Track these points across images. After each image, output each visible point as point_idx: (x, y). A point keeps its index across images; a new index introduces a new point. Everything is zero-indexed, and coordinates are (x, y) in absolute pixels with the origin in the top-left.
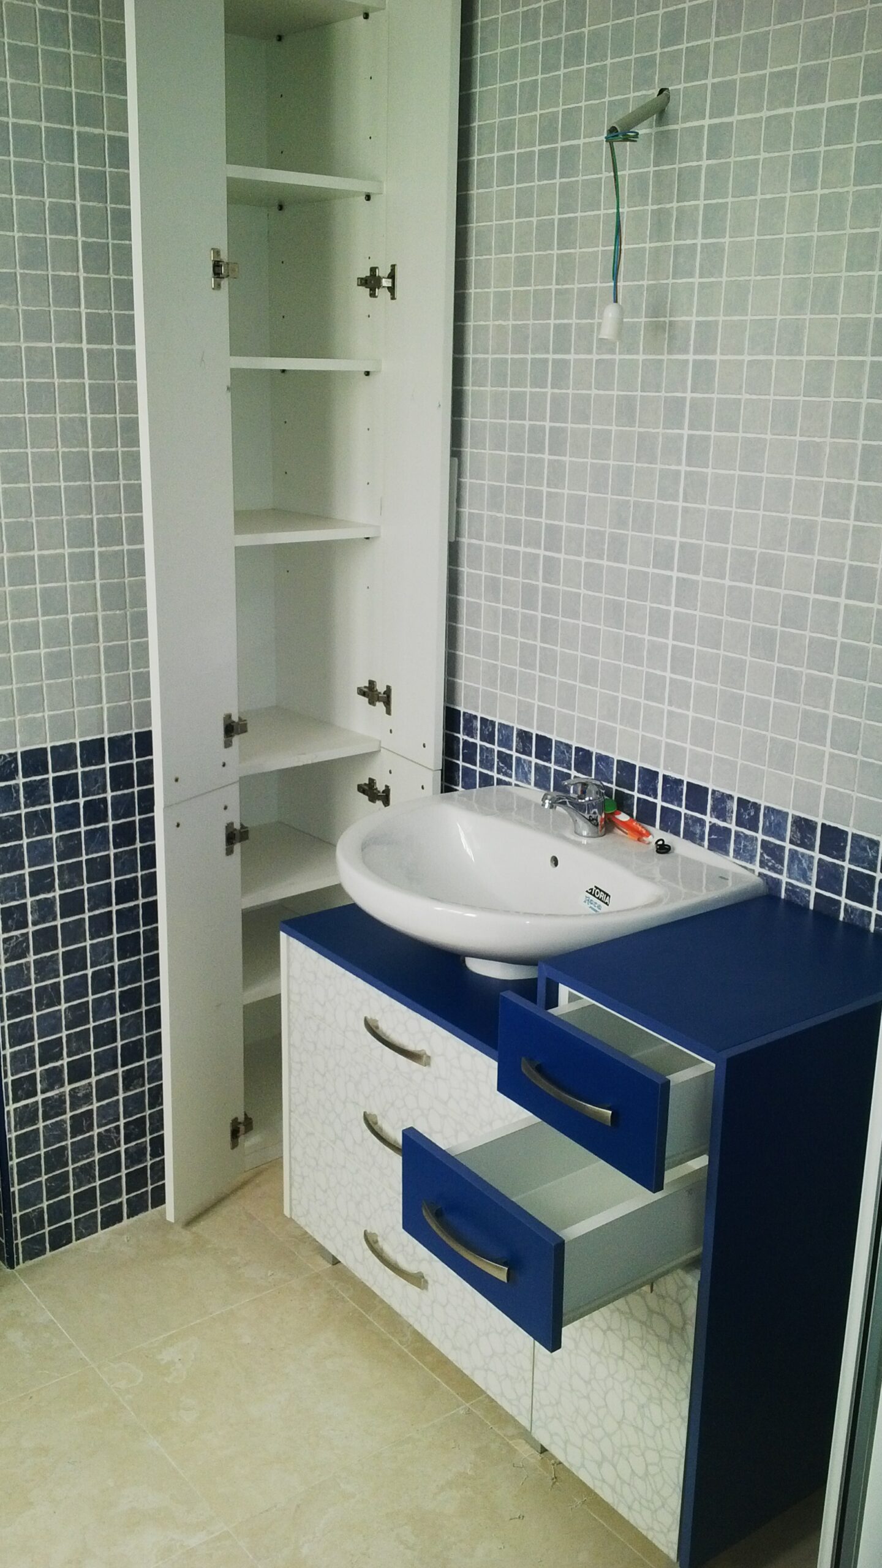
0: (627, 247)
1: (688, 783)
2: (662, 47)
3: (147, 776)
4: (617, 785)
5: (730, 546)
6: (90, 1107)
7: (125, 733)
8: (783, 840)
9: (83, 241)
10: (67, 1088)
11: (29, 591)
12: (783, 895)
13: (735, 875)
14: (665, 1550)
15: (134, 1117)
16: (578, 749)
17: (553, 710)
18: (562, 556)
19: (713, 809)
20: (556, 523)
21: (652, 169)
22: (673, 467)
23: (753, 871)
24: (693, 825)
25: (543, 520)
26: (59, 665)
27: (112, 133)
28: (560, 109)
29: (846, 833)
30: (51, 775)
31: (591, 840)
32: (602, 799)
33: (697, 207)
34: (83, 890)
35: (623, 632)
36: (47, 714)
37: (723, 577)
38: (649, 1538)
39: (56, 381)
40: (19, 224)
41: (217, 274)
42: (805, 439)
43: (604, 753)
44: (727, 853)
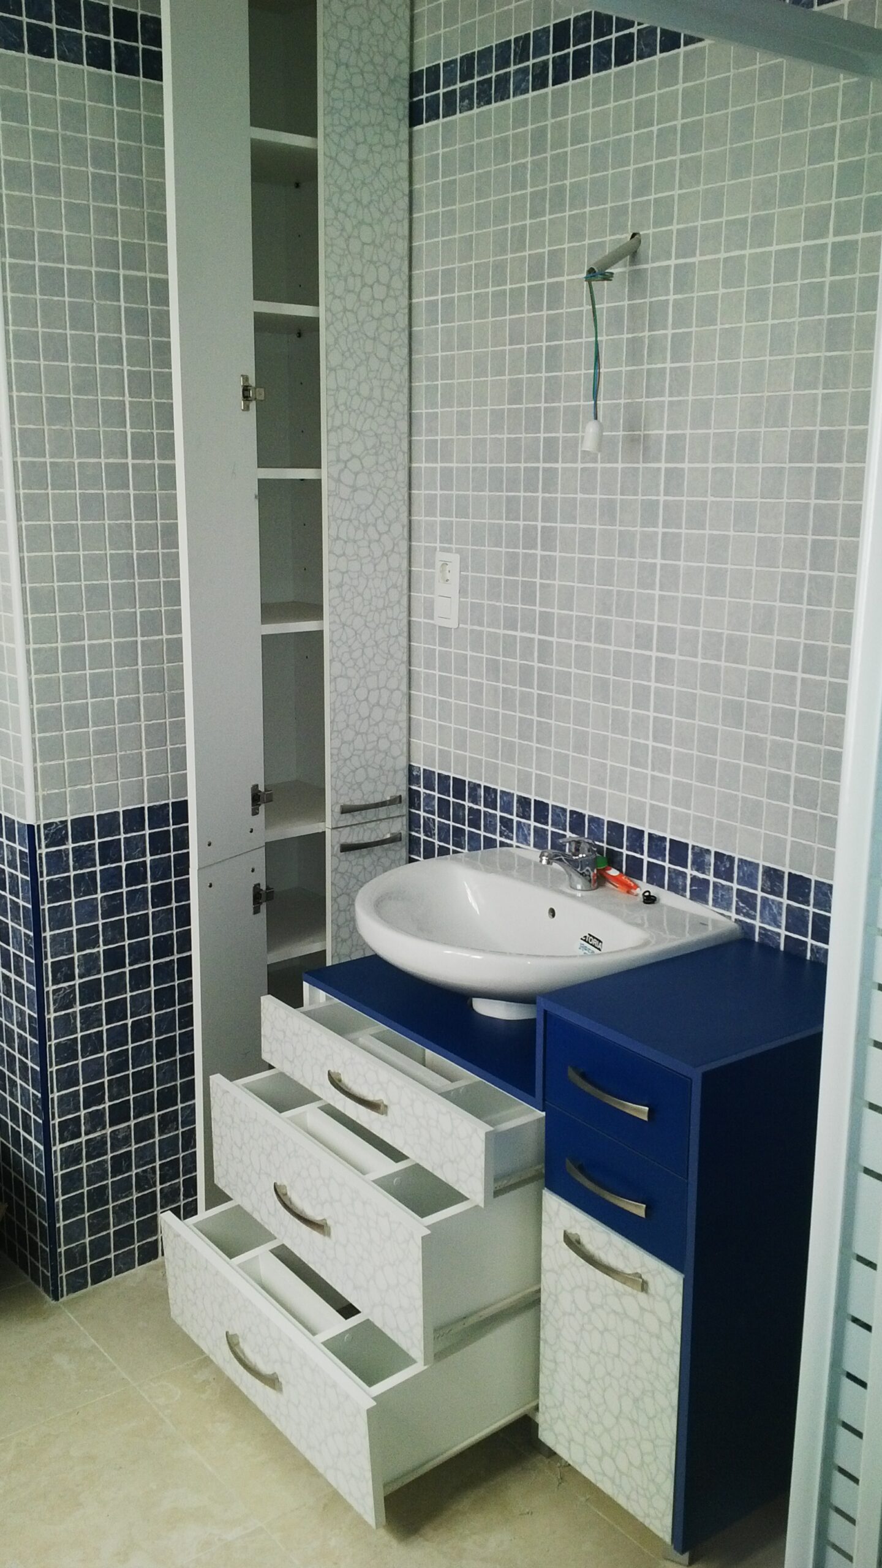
0: (606, 370)
1: (671, 840)
2: (634, 197)
3: (182, 840)
4: (608, 843)
5: (701, 629)
6: (129, 1149)
7: (163, 802)
8: (755, 888)
9: (128, 370)
10: (109, 1130)
11: (80, 676)
12: (757, 939)
13: (714, 922)
14: (661, 1535)
15: (168, 1160)
16: (572, 812)
17: (549, 778)
18: (554, 639)
19: (693, 863)
20: (548, 610)
21: (626, 303)
22: (650, 561)
23: (730, 917)
24: (676, 878)
25: (538, 609)
26: (105, 742)
27: (153, 275)
28: (546, 250)
29: (809, 880)
30: (97, 841)
31: (585, 893)
32: (594, 857)
33: (666, 336)
34: (124, 946)
35: (610, 706)
36: (94, 785)
37: (696, 656)
38: (646, 1524)
39: (105, 492)
40: (72, 355)
41: (246, 397)
42: (762, 535)
43: (595, 815)
44: (706, 902)
